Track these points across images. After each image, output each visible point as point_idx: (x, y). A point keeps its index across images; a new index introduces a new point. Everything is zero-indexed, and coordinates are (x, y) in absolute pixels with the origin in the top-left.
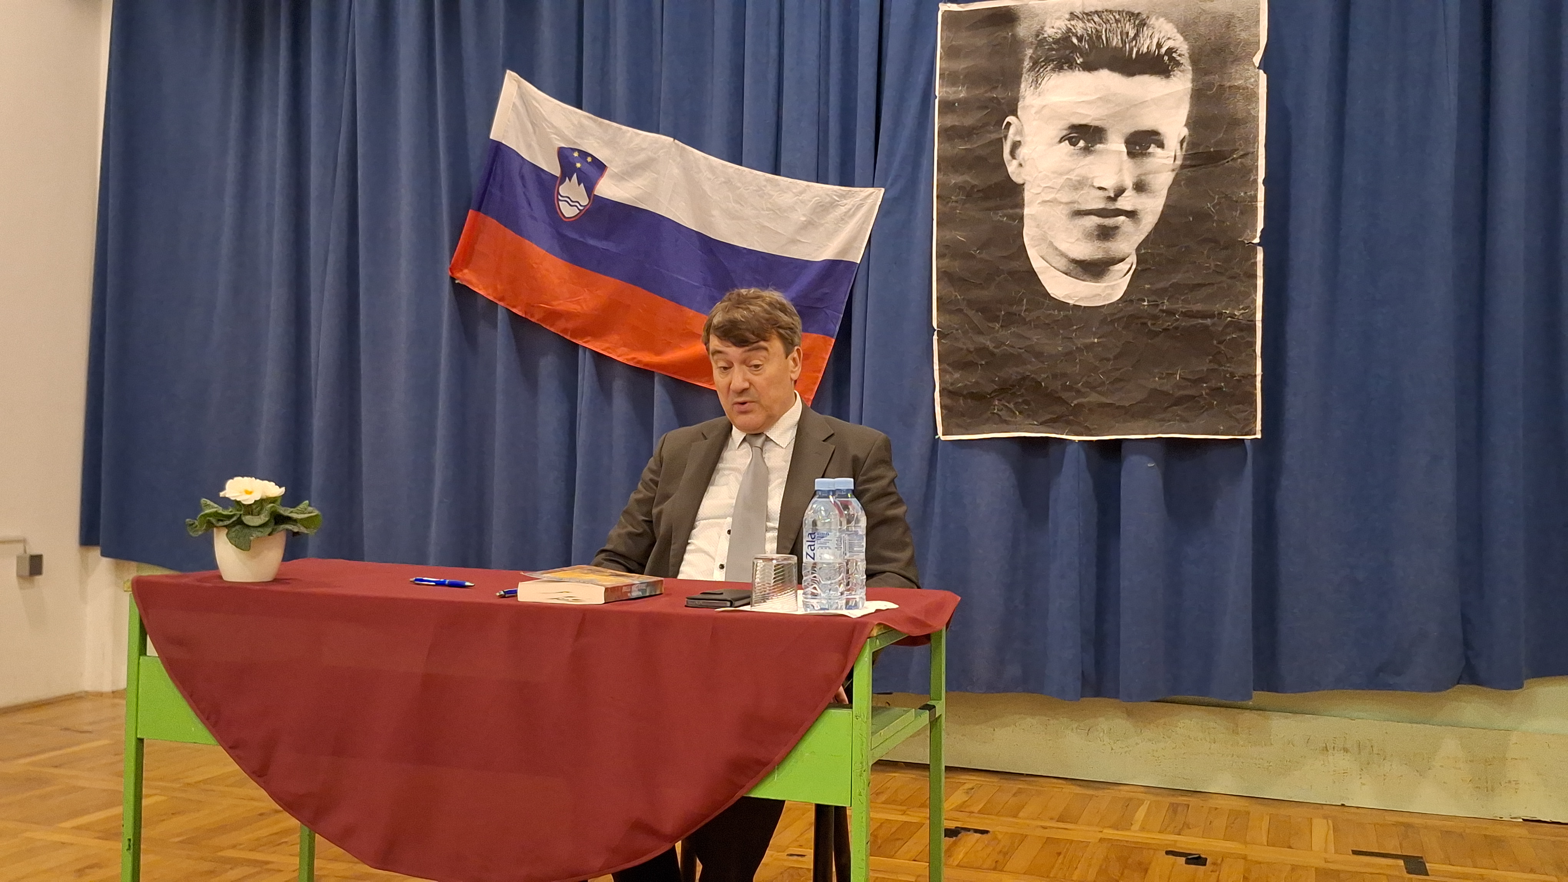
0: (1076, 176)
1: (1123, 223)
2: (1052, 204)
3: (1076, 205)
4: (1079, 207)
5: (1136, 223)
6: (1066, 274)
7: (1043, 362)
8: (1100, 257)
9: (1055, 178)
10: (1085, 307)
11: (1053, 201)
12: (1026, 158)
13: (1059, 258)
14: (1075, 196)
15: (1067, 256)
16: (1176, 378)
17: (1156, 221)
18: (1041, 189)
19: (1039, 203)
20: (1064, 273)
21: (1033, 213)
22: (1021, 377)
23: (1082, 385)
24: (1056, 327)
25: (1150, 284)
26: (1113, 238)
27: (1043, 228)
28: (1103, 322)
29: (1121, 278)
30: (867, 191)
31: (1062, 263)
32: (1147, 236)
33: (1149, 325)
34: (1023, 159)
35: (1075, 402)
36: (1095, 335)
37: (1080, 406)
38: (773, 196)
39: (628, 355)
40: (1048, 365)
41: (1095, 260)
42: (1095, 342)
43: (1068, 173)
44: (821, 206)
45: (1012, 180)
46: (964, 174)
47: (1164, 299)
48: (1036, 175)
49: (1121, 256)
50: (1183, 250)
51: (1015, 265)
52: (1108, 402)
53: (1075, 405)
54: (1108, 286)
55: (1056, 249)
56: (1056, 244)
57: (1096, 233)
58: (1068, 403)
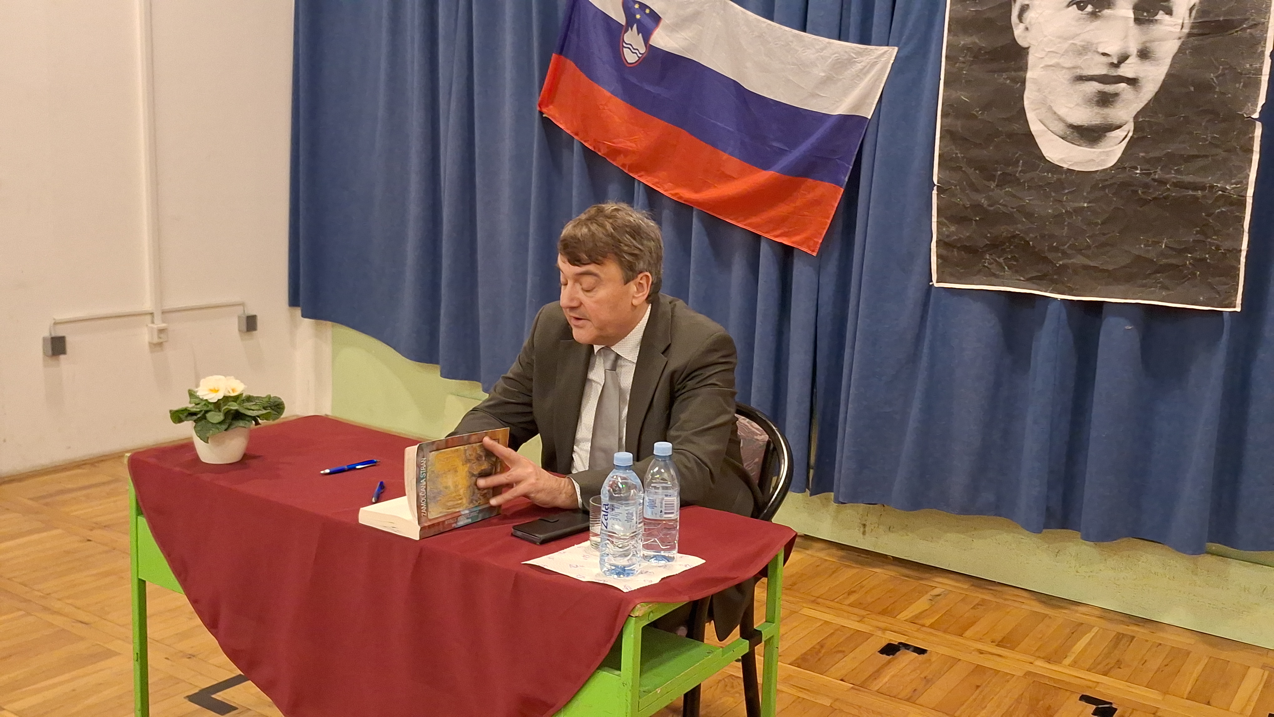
0: (1080, 41)
1: (1124, 91)
2: (1053, 68)
3: (1078, 70)
4: (1081, 72)
5: (1137, 91)
6: (1062, 138)
7: (1033, 223)
8: (1097, 122)
9: (1060, 43)
10: (1078, 171)
11: (1057, 66)
12: (1033, 21)
13: (1056, 122)
14: (1079, 61)
15: (1065, 121)
16: (1162, 247)
17: (1156, 90)
18: (1044, 53)
19: (1042, 67)
20: (1060, 137)
21: (1035, 77)
22: (1009, 235)
23: (1068, 247)
24: (1048, 190)
25: (1146, 152)
26: (1111, 105)
27: (1044, 92)
28: (1094, 187)
29: (1116, 145)
30: (882, 49)
31: (1059, 127)
32: (1146, 105)
33: (1140, 192)
34: (1030, 23)
35: (1061, 263)
36: (1085, 199)
37: (1064, 266)
38: (798, 51)
39: (673, 190)
40: (1036, 225)
41: (1092, 126)
42: (1084, 207)
43: (1073, 38)
44: (840, 62)
45: (1018, 44)
46: (972, 36)
47: (1157, 168)
48: (1042, 39)
49: (1118, 123)
50: (1182, 118)
51: (1016, 127)
52: (1092, 265)
53: (1060, 265)
54: (1104, 152)
55: (1055, 113)
56: (1055, 109)
57: (1096, 99)
58: (1052, 262)
